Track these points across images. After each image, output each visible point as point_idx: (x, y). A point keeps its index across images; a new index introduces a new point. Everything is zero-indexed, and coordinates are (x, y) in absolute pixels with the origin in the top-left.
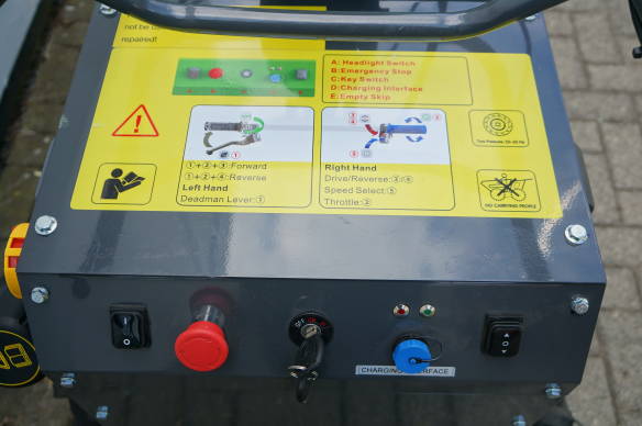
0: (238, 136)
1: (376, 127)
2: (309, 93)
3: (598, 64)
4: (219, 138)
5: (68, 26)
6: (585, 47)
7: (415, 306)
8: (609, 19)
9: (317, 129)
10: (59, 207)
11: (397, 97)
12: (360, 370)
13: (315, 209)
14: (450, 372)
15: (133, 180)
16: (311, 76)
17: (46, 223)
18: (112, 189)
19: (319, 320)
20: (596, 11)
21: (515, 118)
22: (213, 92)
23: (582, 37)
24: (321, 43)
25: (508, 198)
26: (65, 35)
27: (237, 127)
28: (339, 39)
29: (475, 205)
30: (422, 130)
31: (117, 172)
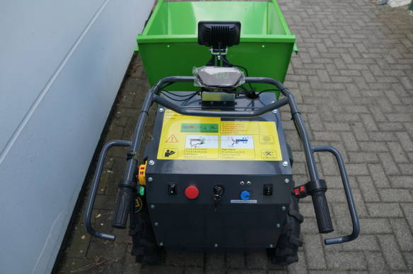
0: (199, 142)
1: (235, 139)
2: (217, 132)
3: (316, 131)
4: (193, 143)
5: (118, 119)
6: (312, 125)
7: (245, 182)
8: (320, 115)
9: (219, 140)
10: (154, 158)
11: (240, 132)
12: (232, 201)
13: (220, 159)
14: (255, 202)
15: (173, 153)
16: (217, 128)
17: (152, 162)
18: (167, 154)
19: (221, 186)
20: (315, 113)
21: (271, 138)
22: (191, 131)
23: (311, 122)
24: (219, 118)
25: (269, 156)
26: (118, 122)
27: (199, 140)
28: (224, 118)
29: (260, 157)
30: (247, 141)
31: (168, 151)
